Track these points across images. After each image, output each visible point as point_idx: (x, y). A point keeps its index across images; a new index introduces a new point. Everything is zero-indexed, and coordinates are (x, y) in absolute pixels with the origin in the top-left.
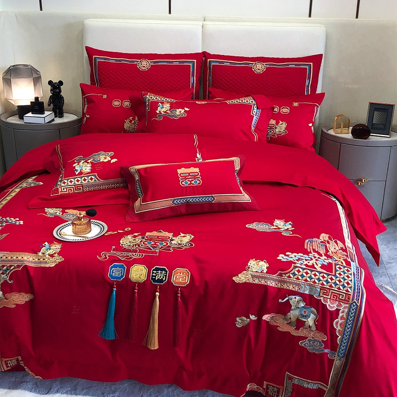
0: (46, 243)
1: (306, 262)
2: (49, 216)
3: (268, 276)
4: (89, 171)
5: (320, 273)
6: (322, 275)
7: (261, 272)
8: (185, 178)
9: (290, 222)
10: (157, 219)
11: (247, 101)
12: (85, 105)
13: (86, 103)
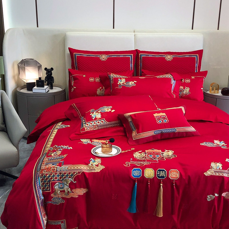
0: (92, 159)
2: (84, 143)
3: (223, 171)
4: (101, 117)
7: (219, 169)
8: (159, 119)
9: (223, 141)
10: (146, 143)
11: (168, 76)
12: (72, 81)
13: (73, 80)
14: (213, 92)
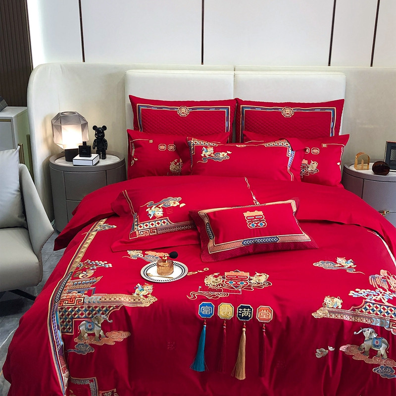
0: (139, 285)
1: (374, 298)
2: (133, 258)
3: (343, 311)
4: (162, 215)
5: (388, 307)
6: (389, 308)
7: (337, 308)
8: (252, 221)
9: (351, 260)
10: (229, 259)
11: (283, 144)
12: (132, 149)
13: (133, 147)
14: (360, 166)
